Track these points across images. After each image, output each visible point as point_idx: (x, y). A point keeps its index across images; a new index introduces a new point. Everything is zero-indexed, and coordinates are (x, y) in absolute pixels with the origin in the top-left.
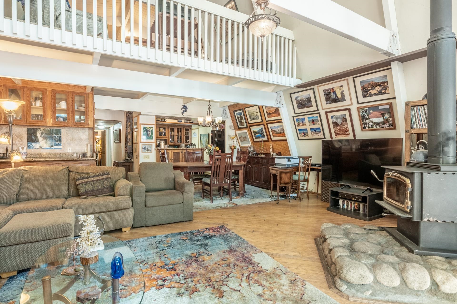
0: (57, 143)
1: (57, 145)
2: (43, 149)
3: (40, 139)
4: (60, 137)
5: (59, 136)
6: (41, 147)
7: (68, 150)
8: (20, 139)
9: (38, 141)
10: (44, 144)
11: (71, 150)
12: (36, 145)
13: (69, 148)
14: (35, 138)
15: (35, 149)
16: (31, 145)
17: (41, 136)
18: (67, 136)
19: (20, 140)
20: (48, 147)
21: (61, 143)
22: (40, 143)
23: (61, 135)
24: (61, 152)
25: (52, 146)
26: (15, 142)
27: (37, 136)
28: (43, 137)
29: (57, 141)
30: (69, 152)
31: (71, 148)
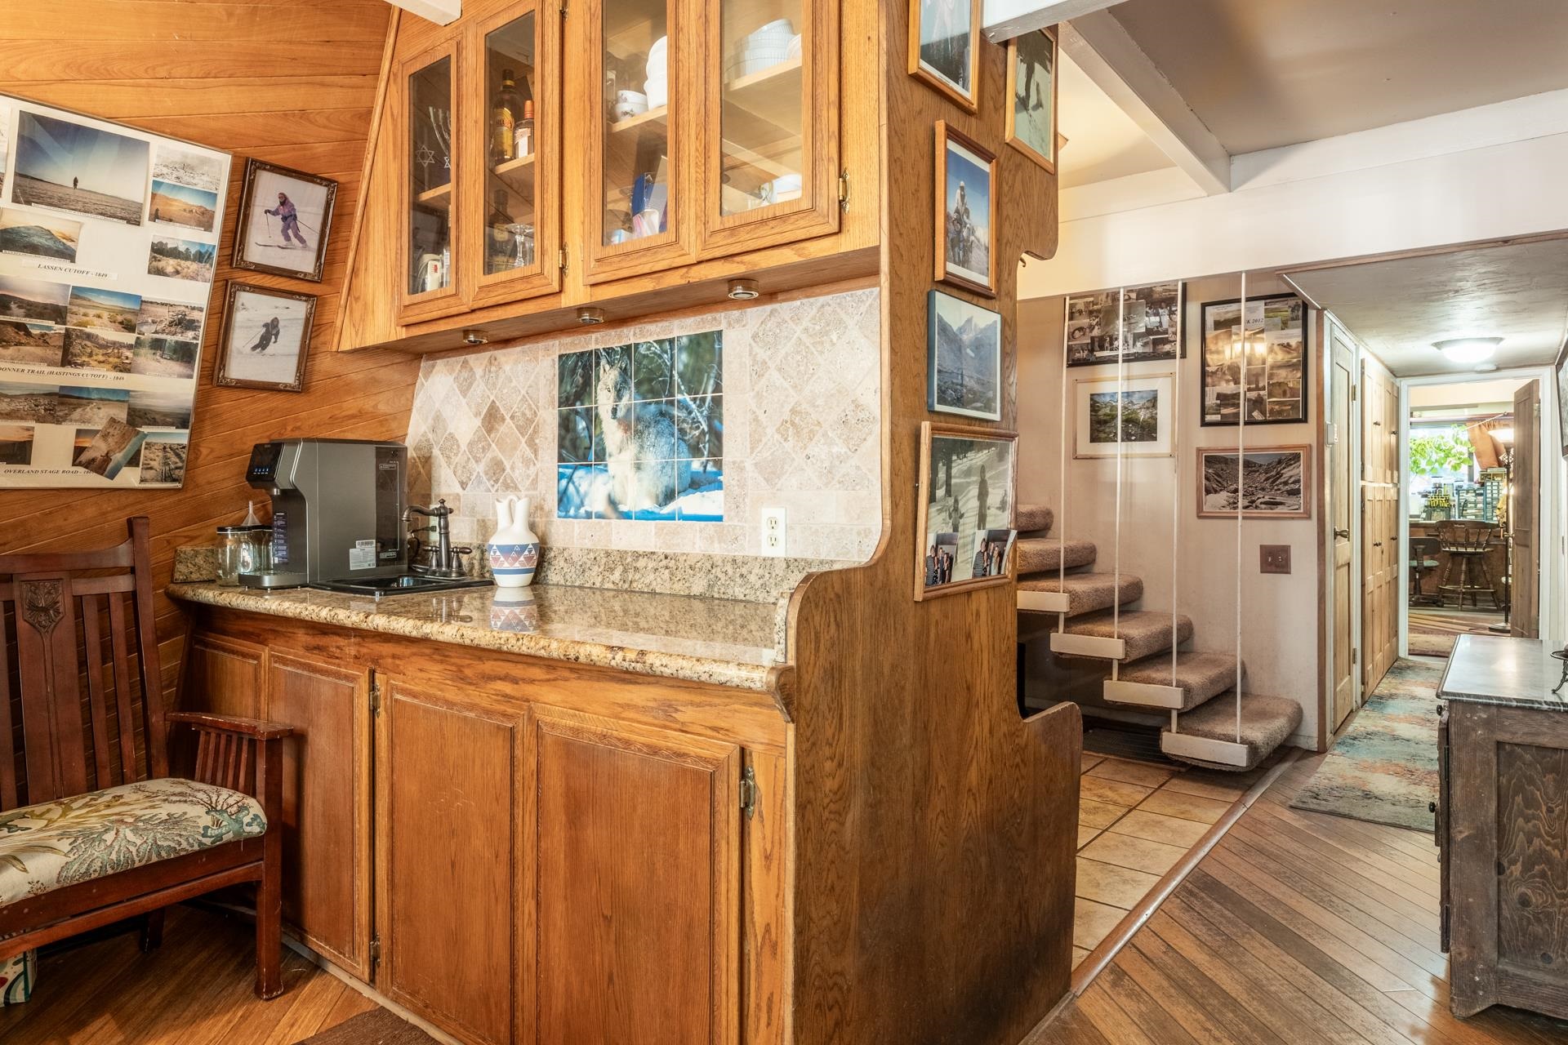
0: (696, 465)
1: (695, 484)
2: (626, 516)
3: (612, 433)
4: (717, 402)
5: (709, 396)
6: (612, 503)
7: (765, 531)
8: (531, 443)
9: (601, 455)
10: (630, 472)
11: (780, 532)
12: (593, 488)
13: (767, 512)
14: (588, 428)
15: (589, 515)
16: (571, 488)
17: (615, 411)
18: (759, 396)
19: (529, 453)
20: (648, 505)
21: (718, 464)
22: (610, 461)
23: (718, 388)
24: (718, 550)
25: (669, 496)
26: (512, 468)
27: (597, 415)
28: (625, 424)
29: (695, 451)
30: (767, 551)
31: (779, 513)
